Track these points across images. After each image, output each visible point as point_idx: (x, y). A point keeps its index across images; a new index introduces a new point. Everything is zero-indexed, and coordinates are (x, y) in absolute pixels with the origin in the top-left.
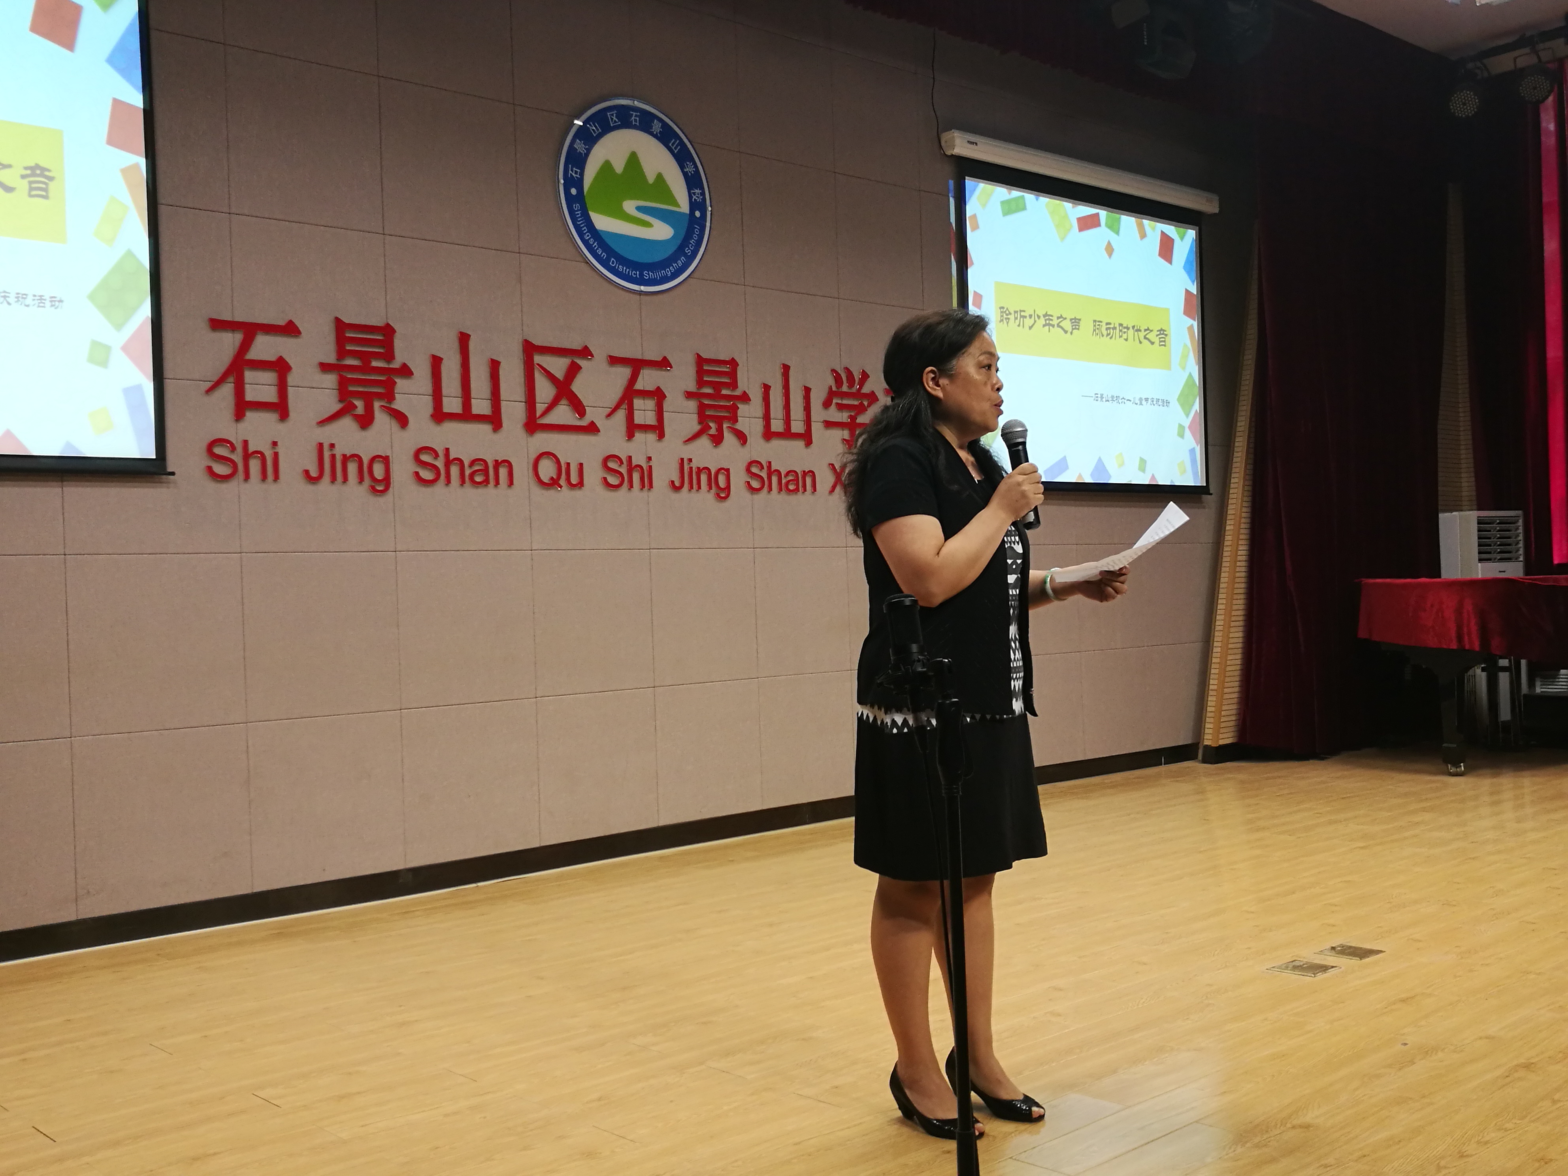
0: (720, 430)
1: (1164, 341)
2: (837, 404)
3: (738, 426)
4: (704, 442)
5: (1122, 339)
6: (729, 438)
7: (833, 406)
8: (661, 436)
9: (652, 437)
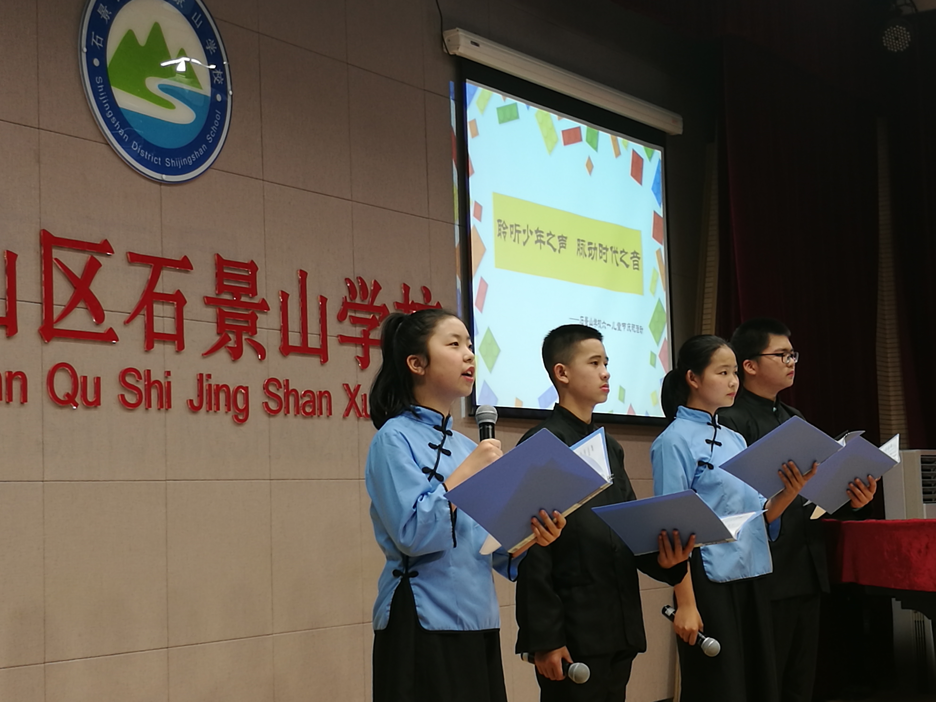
0: (239, 342)
1: (637, 265)
2: (351, 317)
3: (257, 338)
4: (223, 355)
5: (602, 260)
6: (247, 351)
7: (347, 321)
8: (180, 347)
9: (170, 348)
